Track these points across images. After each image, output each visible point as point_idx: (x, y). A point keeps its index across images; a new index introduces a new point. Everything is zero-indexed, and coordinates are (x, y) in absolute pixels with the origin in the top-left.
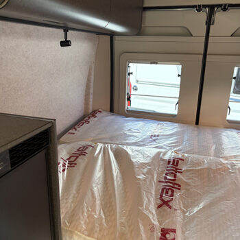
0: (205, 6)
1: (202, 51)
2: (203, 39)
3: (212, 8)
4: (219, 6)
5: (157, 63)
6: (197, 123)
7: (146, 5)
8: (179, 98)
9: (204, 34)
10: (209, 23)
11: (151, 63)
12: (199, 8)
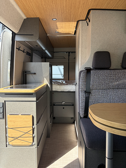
0: (68, 52)
1: (68, 62)
2: (68, 59)
3: (69, 52)
4: (71, 52)
5: (57, 66)
6: (69, 80)
7: (54, 51)
8: (64, 74)
9: (68, 58)
10: (69, 56)
11: (56, 66)
12: (66, 52)
